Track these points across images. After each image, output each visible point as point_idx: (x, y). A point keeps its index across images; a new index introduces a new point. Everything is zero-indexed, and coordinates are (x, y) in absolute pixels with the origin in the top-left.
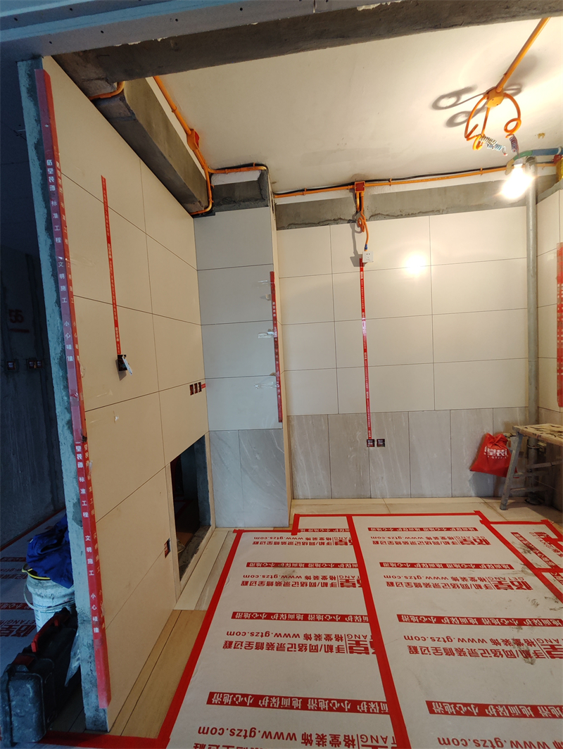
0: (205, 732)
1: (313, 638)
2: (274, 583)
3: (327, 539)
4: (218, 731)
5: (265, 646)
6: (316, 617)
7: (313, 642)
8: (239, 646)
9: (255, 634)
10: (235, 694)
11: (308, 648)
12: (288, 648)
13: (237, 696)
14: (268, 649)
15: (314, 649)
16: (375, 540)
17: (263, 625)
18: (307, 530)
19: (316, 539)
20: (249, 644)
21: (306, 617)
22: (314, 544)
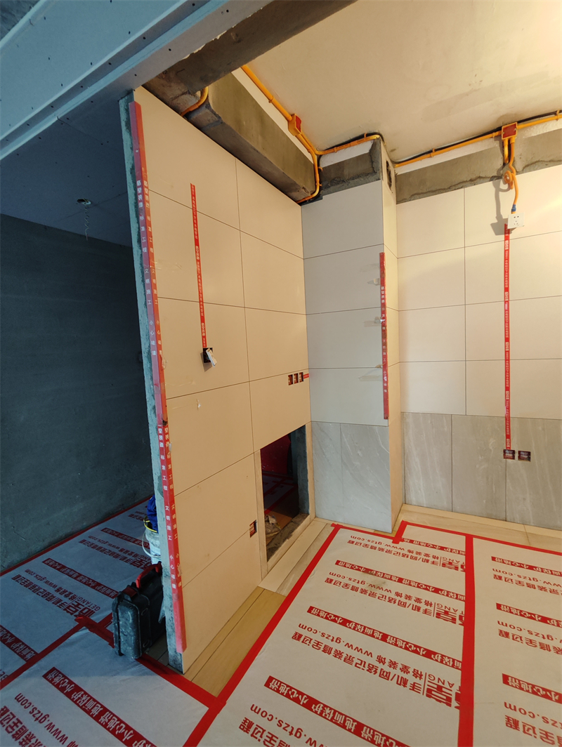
0: (257, 711)
1: (387, 664)
2: (359, 590)
3: (434, 557)
4: (268, 716)
5: (333, 652)
6: (396, 641)
7: (386, 668)
8: (308, 642)
9: (326, 636)
10: (291, 688)
11: (379, 671)
12: (357, 663)
13: (293, 690)
14: (335, 657)
15: (385, 675)
16: (498, 574)
17: (336, 629)
18: (412, 541)
19: (420, 553)
20: (318, 644)
21: (384, 637)
22: (416, 559)
